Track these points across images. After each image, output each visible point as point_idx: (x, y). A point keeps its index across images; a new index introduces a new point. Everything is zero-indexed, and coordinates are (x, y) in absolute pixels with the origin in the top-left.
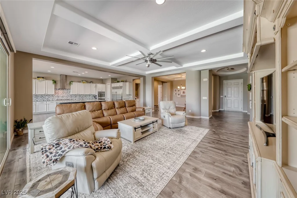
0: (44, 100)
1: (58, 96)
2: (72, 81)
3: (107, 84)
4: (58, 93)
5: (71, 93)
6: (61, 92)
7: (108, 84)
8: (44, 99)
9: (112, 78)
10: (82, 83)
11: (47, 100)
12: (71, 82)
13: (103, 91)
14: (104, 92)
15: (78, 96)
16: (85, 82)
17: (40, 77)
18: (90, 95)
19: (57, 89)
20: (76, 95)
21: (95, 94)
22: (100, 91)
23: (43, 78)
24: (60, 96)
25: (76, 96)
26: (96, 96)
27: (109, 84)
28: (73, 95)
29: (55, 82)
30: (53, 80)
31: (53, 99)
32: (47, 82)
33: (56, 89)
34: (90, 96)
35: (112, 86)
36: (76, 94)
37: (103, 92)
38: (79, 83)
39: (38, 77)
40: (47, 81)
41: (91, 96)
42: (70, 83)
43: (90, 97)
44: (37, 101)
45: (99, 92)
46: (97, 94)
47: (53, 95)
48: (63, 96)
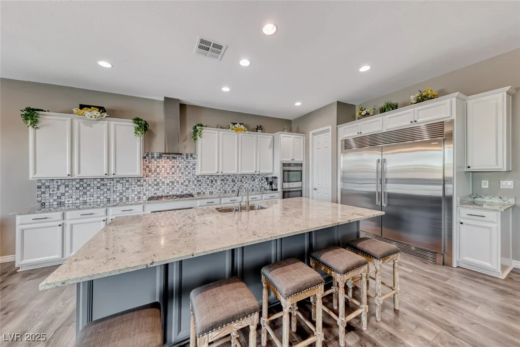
0: (109, 200)
1: (158, 184)
2: (201, 125)
3: (311, 133)
4: (155, 171)
5: (198, 172)
6: (165, 165)
7: (314, 134)
8: (108, 195)
9: (339, 103)
10: (234, 132)
11: (121, 199)
12: (198, 128)
13: (298, 160)
14: (301, 165)
15: (219, 182)
16: (242, 127)
17: (89, 107)
18: (253, 177)
19: (153, 157)
20: (212, 176)
21: (271, 171)
22: (288, 160)
23: (102, 109)
24: (163, 183)
25: (212, 181)
26: (276, 178)
27: (327, 131)
28: (204, 176)
29: (144, 127)
30: (137, 120)
31: (139, 193)
32: (116, 125)
33: (147, 156)
34: (254, 180)
35: (340, 138)
36: (214, 172)
37: (296, 165)
38: (222, 132)
39: (82, 107)
40: (113, 122)
41: (257, 180)
42: (196, 131)
43: (253, 183)
44: (85, 203)
45: (284, 165)
46: (278, 172)
47: (138, 179)
48: (173, 183)
